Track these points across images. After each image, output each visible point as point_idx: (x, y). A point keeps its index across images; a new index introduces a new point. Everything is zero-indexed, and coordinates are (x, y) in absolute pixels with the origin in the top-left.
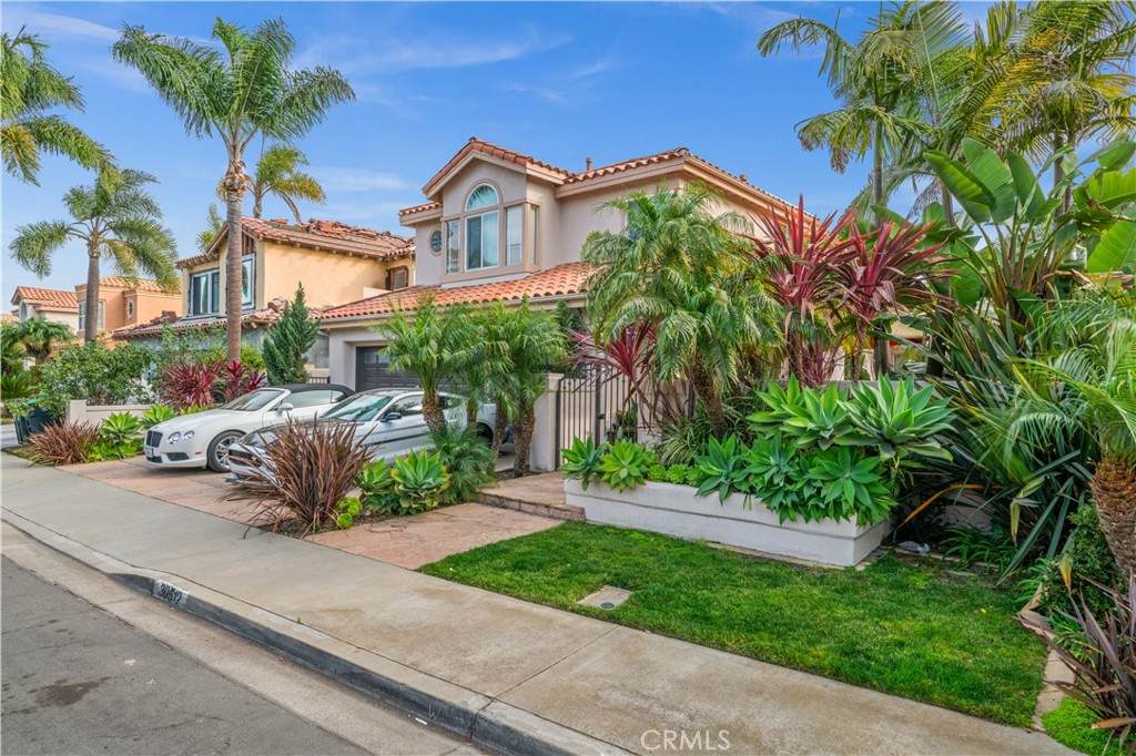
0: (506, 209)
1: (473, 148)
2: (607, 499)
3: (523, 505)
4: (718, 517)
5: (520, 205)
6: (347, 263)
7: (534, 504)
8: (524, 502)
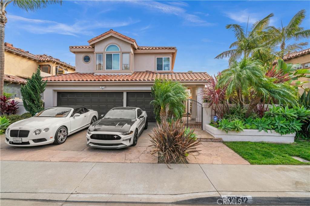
0: (123, 53)
1: (111, 32)
2: (230, 135)
3: (201, 139)
4: (263, 136)
5: (129, 53)
6: (25, 61)
7: (206, 139)
8: (202, 139)
